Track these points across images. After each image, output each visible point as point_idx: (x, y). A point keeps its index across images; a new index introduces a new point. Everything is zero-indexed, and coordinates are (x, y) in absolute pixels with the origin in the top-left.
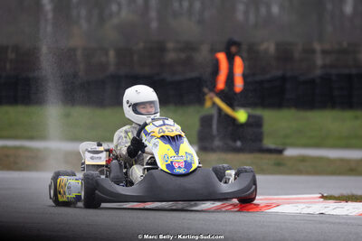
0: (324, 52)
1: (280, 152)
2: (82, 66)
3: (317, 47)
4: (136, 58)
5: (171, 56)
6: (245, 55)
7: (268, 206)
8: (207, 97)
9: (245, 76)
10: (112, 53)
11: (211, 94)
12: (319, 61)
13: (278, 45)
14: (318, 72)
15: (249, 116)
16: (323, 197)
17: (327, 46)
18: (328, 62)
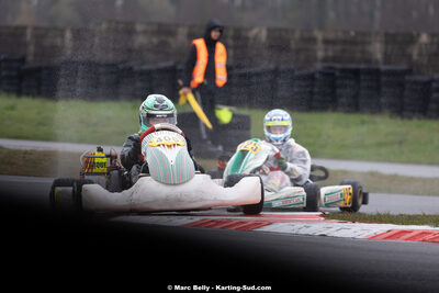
0: (327, 42)
2: (31, 49)
3: (319, 35)
4: (97, 40)
5: (140, 40)
6: (230, 42)
7: (259, 225)
10: (68, 35)
11: (186, 90)
12: (320, 54)
13: (270, 30)
14: (319, 66)
15: (234, 116)
16: (324, 215)
17: (331, 36)
18: (330, 54)
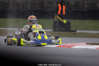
1: (75, 31)
2: (21, 8)
3: (86, 3)
4: (36, 5)
5: (45, 5)
6: (66, 5)
7: (72, 46)
8: (55, 16)
9: (66, 11)
10: (29, 4)
11: (57, 16)
12: (86, 7)
13: (75, 2)
14: (86, 10)
15: (67, 22)
16: (87, 44)
17: (88, 3)
18: (88, 7)
